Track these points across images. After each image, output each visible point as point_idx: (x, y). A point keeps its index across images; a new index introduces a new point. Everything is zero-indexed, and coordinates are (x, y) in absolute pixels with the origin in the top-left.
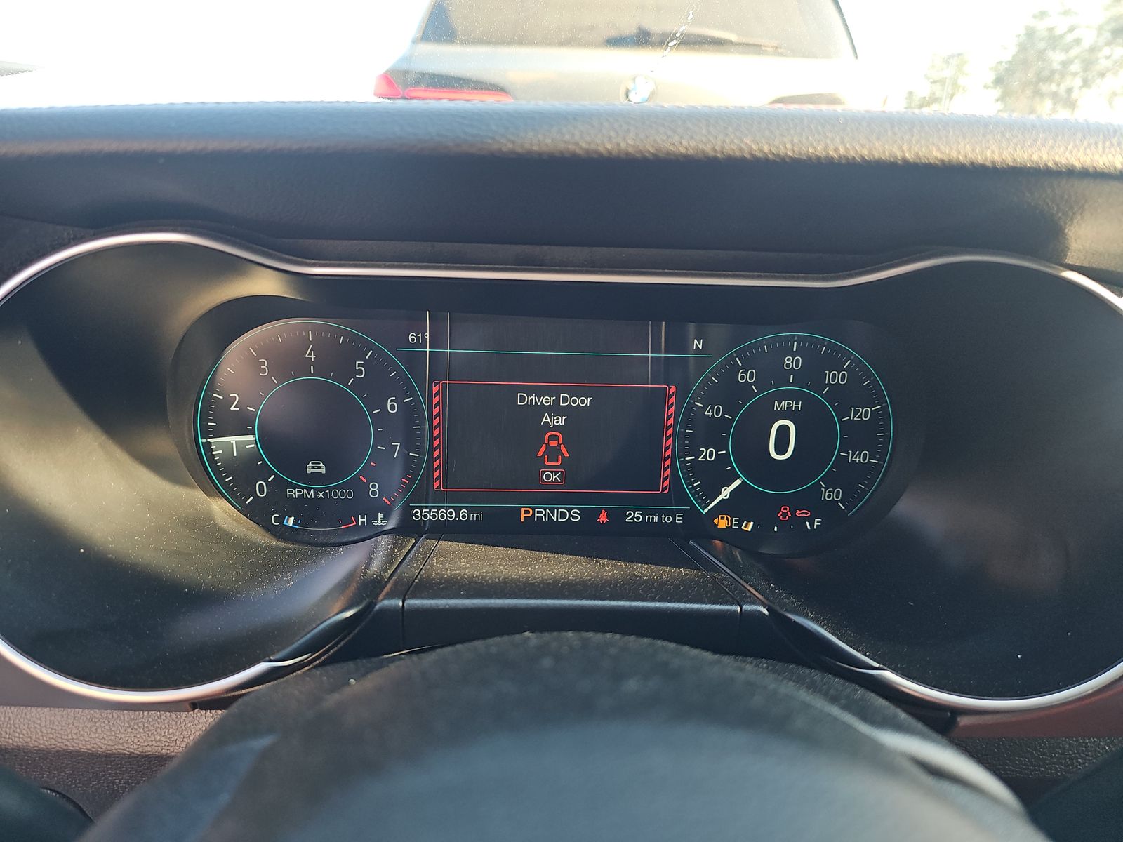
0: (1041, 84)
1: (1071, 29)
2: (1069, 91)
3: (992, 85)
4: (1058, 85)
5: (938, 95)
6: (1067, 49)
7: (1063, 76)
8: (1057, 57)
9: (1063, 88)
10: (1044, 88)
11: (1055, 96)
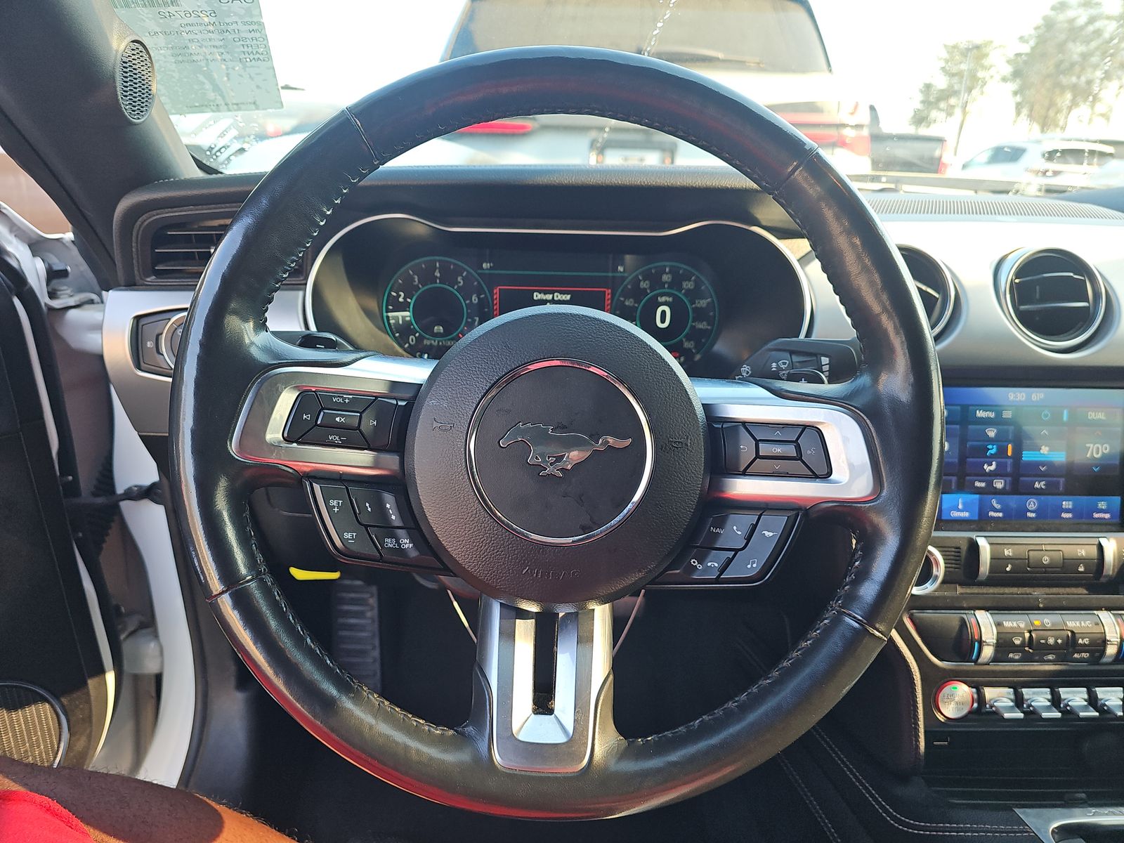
0: (1061, 76)
1: (1092, 20)
2: (1089, 83)
3: (1011, 77)
4: (1079, 77)
5: (956, 87)
6: (1088, 42)
7: (1083, 69)
8: (1077, 49)
9: (1083, 79)
10: (1064, 80)
11: (1074, 88)
